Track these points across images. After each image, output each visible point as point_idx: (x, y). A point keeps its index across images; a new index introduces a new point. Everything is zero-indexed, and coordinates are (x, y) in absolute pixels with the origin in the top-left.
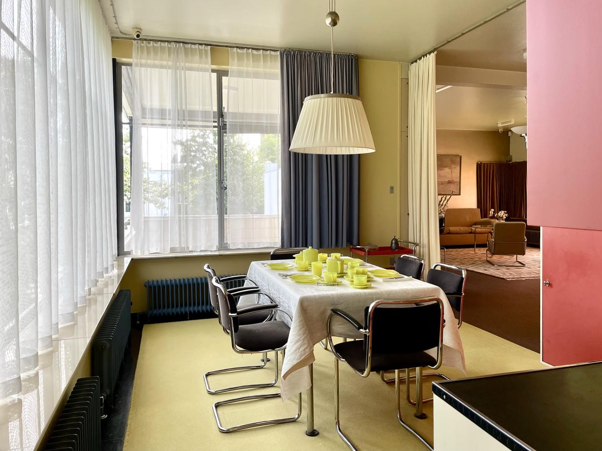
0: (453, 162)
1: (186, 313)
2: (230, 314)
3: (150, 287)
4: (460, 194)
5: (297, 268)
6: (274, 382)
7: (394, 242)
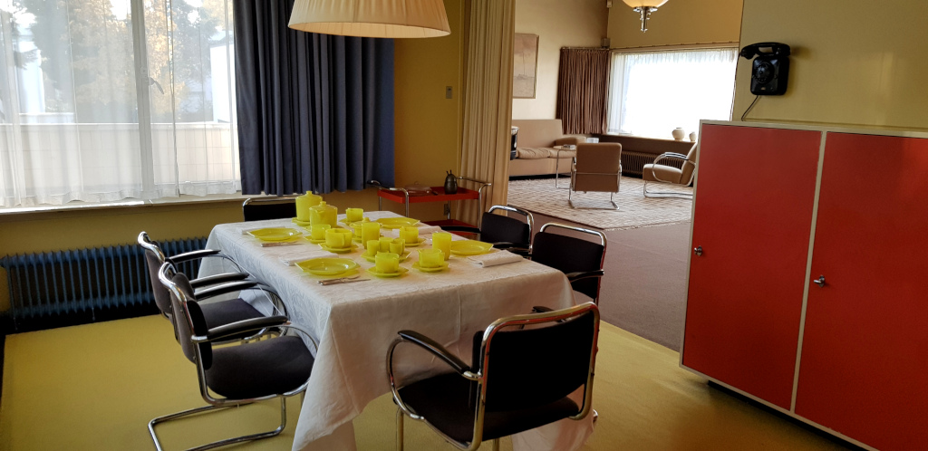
0: (526, 45)
1: (88, 309)
2: (194, 338)
3: (12, 267)
4: (534, 97)
5: (309, 238)
6: (279, 428)
7: (449, 180)
